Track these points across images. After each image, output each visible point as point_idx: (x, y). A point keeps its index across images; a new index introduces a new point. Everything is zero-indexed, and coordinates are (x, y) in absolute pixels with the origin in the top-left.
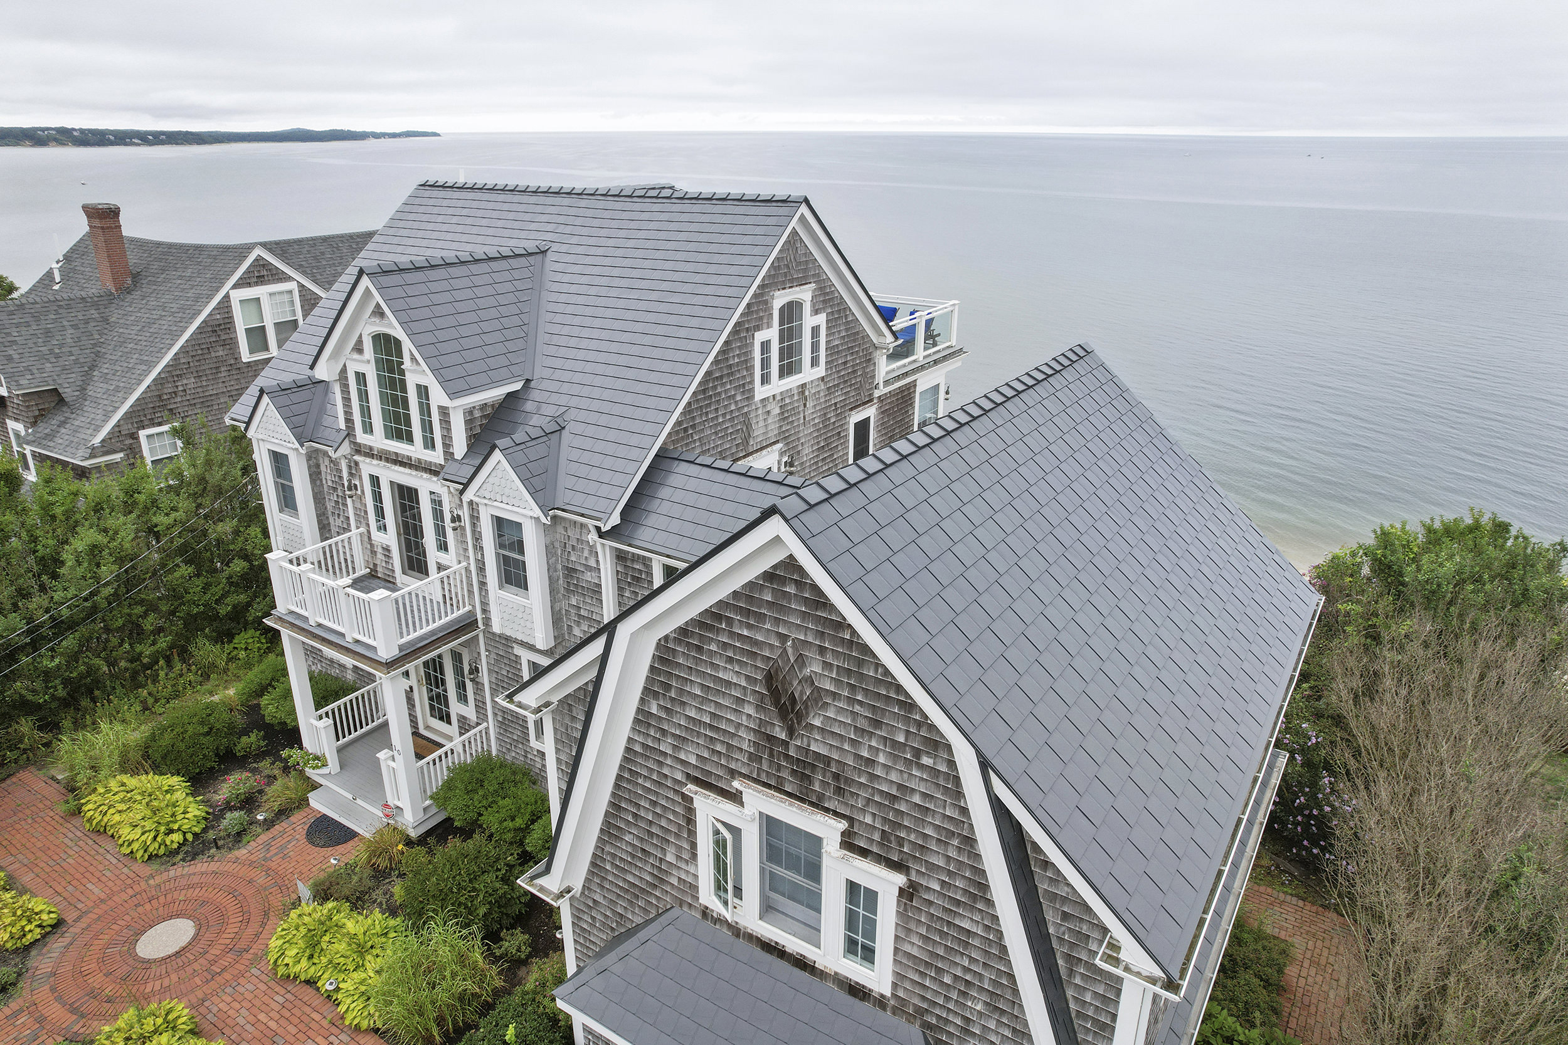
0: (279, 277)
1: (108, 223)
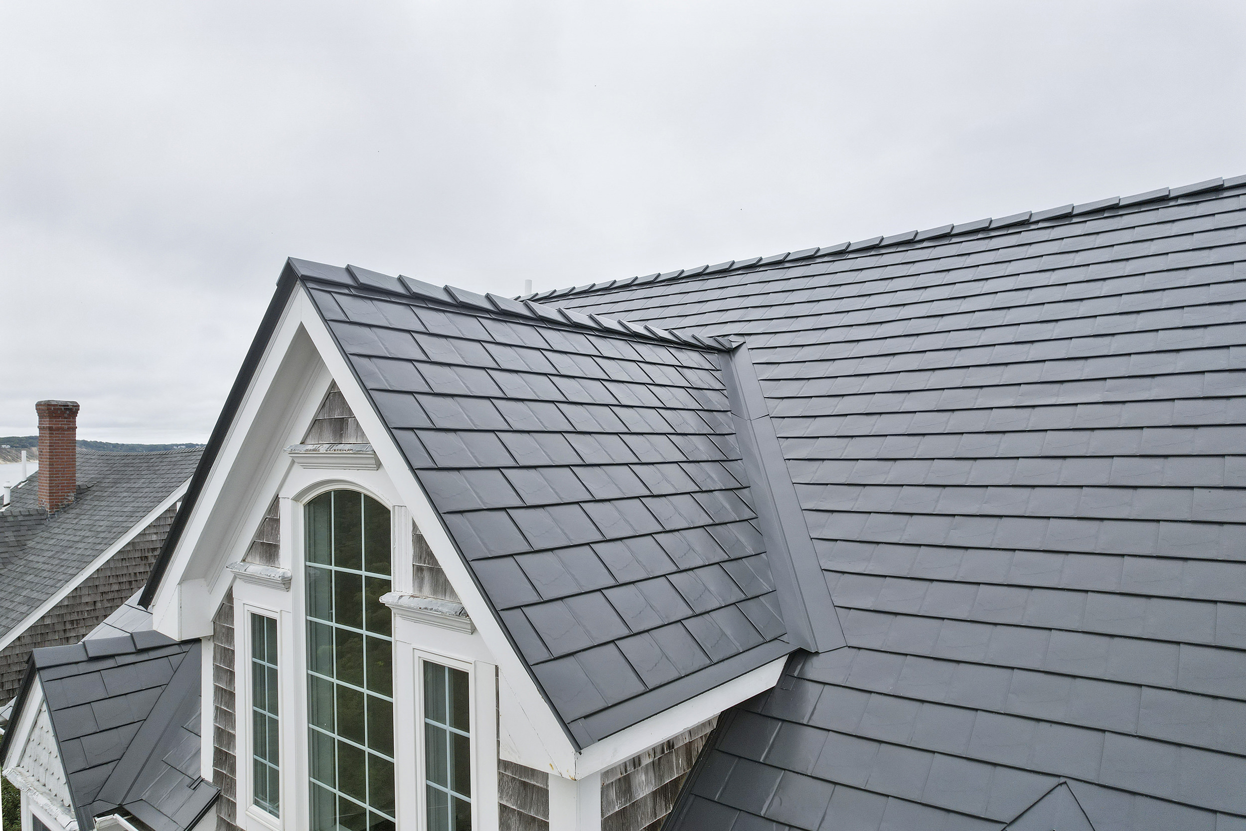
1: (62, 423)
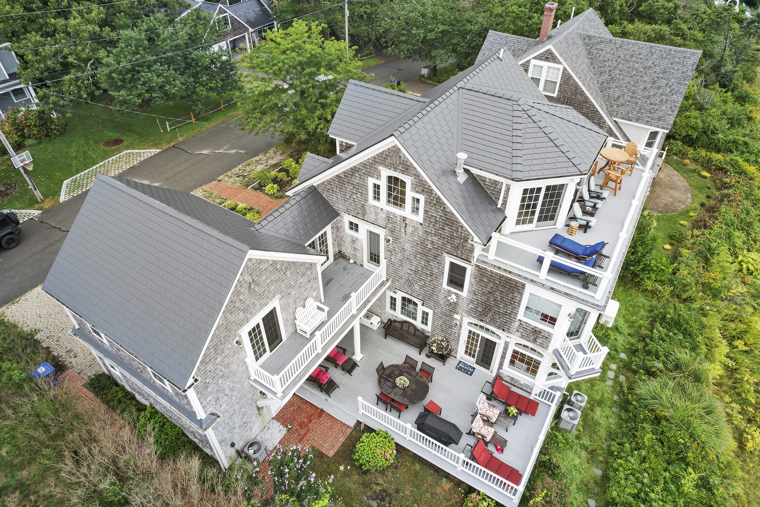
0: (555, 60)
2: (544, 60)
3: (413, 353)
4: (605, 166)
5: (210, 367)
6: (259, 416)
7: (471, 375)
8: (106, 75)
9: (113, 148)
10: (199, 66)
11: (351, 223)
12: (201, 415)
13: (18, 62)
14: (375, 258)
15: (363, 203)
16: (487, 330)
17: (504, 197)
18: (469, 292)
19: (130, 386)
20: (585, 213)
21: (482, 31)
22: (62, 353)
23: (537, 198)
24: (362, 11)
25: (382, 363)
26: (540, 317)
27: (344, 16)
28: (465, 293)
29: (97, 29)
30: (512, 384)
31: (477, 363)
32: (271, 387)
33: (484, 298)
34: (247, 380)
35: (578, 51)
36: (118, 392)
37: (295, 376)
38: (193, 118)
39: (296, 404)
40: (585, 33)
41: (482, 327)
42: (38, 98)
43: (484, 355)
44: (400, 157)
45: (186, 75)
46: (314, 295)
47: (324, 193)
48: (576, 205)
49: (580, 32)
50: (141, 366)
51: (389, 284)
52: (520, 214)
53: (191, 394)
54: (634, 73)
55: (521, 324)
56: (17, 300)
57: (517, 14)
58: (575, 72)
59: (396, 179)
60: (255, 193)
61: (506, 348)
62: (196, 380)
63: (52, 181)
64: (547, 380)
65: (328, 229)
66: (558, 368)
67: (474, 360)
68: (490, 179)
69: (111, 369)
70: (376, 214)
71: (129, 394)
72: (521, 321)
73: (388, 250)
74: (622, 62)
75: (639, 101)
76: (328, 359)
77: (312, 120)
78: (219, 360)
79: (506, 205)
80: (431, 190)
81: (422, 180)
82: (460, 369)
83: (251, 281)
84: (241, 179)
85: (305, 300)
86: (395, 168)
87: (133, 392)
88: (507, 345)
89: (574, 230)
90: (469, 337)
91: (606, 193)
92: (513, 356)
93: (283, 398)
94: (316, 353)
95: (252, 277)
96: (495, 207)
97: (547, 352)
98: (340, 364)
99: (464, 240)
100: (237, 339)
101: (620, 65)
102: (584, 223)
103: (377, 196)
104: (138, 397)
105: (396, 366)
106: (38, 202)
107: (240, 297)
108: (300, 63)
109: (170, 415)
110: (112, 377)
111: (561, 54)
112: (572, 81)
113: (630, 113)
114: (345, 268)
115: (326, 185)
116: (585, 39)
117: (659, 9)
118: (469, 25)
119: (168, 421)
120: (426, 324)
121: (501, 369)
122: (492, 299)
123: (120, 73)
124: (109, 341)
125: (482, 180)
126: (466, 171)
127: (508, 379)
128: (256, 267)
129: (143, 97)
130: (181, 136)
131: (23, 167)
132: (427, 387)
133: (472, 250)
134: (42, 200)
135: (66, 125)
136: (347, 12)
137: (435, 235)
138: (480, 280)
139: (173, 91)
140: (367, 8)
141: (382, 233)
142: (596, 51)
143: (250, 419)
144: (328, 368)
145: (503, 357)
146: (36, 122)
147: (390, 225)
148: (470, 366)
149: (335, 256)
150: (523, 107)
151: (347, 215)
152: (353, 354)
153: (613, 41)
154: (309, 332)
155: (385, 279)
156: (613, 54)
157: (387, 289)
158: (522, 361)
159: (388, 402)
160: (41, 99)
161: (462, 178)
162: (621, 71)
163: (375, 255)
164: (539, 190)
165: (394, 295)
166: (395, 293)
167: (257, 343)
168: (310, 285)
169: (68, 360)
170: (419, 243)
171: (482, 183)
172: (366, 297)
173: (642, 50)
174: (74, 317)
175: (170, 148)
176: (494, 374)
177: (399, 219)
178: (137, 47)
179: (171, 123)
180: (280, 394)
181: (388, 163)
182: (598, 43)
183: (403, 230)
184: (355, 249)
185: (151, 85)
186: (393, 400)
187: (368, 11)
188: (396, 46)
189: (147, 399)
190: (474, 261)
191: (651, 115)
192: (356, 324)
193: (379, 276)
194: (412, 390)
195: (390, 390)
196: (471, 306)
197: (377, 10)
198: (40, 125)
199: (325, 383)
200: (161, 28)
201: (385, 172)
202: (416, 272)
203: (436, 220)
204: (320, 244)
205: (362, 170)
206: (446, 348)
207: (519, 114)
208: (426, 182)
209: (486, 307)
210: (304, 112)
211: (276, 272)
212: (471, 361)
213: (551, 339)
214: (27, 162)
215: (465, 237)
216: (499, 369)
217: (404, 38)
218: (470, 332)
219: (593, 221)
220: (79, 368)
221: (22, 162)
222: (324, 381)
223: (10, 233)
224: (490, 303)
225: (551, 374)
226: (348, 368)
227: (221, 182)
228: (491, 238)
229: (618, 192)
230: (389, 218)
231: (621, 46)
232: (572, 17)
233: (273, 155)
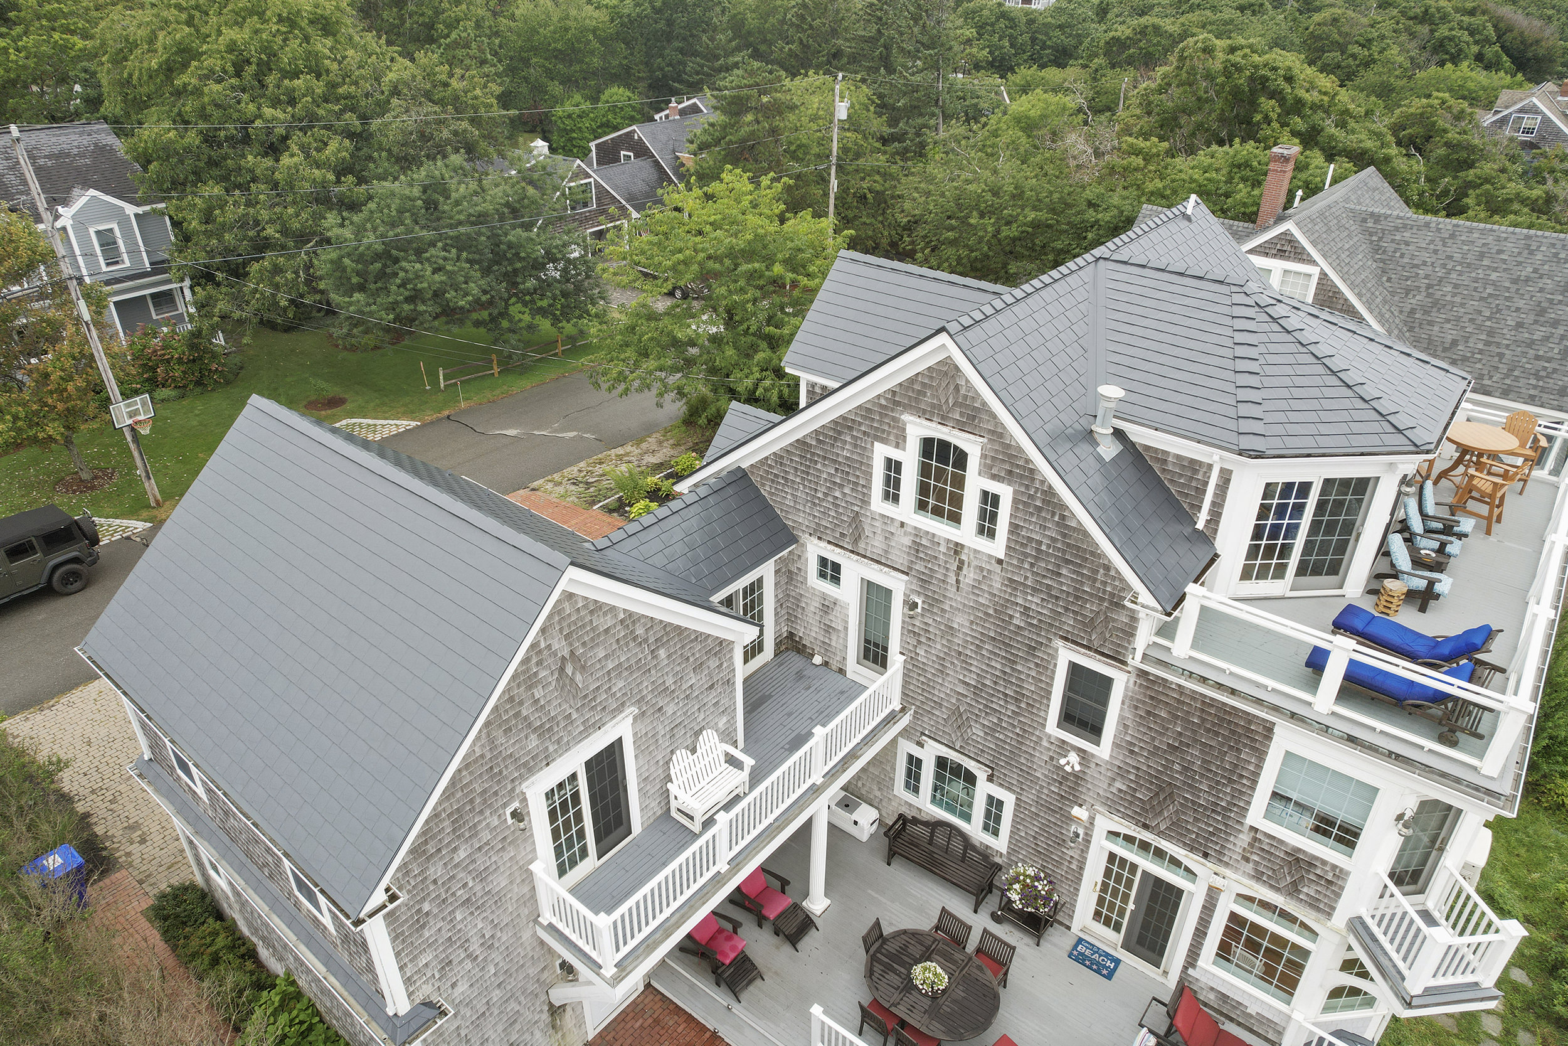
0: (1299, 255)
2: (1274, 256)
3: (960, 907)
4: (1454, 467)
5: (436, 870)
6: (551, 1031)
7: (1109, 977)
8: (332, 262)
9: (323, 412)
10: (521, 259)
11: (823, 561)
12: (398, 1003)
13: (173, 238)
14: (876, 654)
15: (856, 509)
16: (1159, 854)
17: (1213, 504)
18: (1116, 745)
19: (246, 919)
20: (1418, 562)
21: (1121, 225)
22: (116, 831)
23: (1299, 509)
24: (865, 186)
25: (877, 924)
26: (1311, 822)
27: (826, 195)
28: (1104, 750)
29: (331, 177)
30: (1221, 1014)
31: (1126, 946)
32: (587, 949)
33: (1156, 764)
34: (531, 924)
35: (1352, 243)
36: (218, 934)
37: (654, 925)
38: (495, 367)
39: (649, 1013)
40: (1364, 209)
41: (1144, 846)
42: (195, 303)
43: (1145, 926)
44: (957, 388)
45: (492, 276)
46: (720, 725)
47: (763, 485)
48: (1397, 543)
49: (1353, 207)
50: (270, 859)
51: (906, 720)
52: (1253, 552)
53: (376, 933)
54: (1488, 291)
55: (1255, 839)
56: (51, 703)
57: (1200, 186)
58: (1349, 282)
59: (944, 445)
60: (607, 518)
61: (1209, 908)
62: (393, 898)
63: (188, 467)
64: (1326, 1009)
65: (767, 571)
66: (1364, 975)
67: (1118, 938)
68: (1178, 457)
69: (212, 873)
70: (889, 536)
71: (244, 944)
72: (1256, 830)
73: (909, 631)
74: (1458, 268)
75: (1507, 352)
76: (738, 898)
77: (746, 371)
78: (462, 854)
79: (1217, 523)
80: (1032, 471)
81: (1009, 446)
82: (1080, 959)
83: (566, 653)
84: (581, 488)
85: (698, 733)
86: (943, 417)
87: (254, 939)
88: (1213, 895)
89: (1395, 601)
90: (1108, 873)
91: (1466, 524)
92: (1229, 932)
93: (616, 980)
94: (713, 871)
95: (571, 645)
96: (1187, 531)
97: (1329, 924)
98: (772, 917)
99: (1111, 602)
100: (516, 805)
101: (1454, 275)
102: (1421, 584)
103: (892, 494)
104: (264, 953)
105: (914, 934)
106: (149, 507)
107: (535, 691)
108: (731, 254)
109: (328, 1004)
110: (213, 896)
111: (1314, 243)
112: (1341, 301)
113: (1486, 377)
114: (800, 676)
115: (770, 466)
116: (1364, 220)
117: (1510, 200)
118: (1091, 211)
119: (321, 1021)
120: (996, 833)
121: (1194, 966)
122: (1177, 767)
123: (360, 259)
124: (209, 791)
125: (1157, 460)
126: (1119, 434)
127: (1211, 997)
128: (582, 618)
129: (398, 310)
130: (466, 399)
131: (132, 429)
132: (996, 998)
133: (1129, 632)
134: (158, 502)
135: (241, 368)
136: (834, 183)
137: (1034, 589)
138: (1149, 713)
139: (461, 303)
140: (875, 182)
141: (897, 585)
142: (1394, 245)
143: (527, 1036)
144: (740, 925)
145: (1200, 933)
146: (184, 353)
147: (919, 566)
148: (1107, 955)
149: (778, 644)
150: (1256, 298)
151: (816, 541)
152: (806, 895)
153: (1433, 225)
154: (699, 820)
155: (898, 708)
156: (1436, 252)
157: (900, 734)
158: (1253, 946)
159: (889, 1027)
160: (201, 306)
161: (1109, 449)
162: (1456, 286)
163: (876, 645)
164: (1305, 488)
165: (917, 752)
166: (920, 744)
167: (567, 825)
168: (712, 697)
169: (122, 846)
170: (991, 612)
171: (1156, 467)
172: (850, 746)
173: (1504, 243)
174: (143, 726)
175: (439, 420)
176: (1172, 982)
177: (943, 549)
178: (401, 211)
179: (448, 371)
180: (609, 971)
181: (927, 403)
182: (1397, 229)
183: (952, 579)
184: (828, 629)
185: (419, 286)
186: (903, 1024)
187: (878, 187)
188: (933, 250)
189: (281, 959)
190: (1135, 661)
191: (1541, 383)
192: (821, 811)
193: (880, 698)
194: (954, 1001)
195: (896, 997)
196: (1118, 785)
197: (895, 187)
198: (189, 361)
199: (728, 962)
200: (456, 180)
201: (917, 429)
202: (977, 690)
203: (1039, 550)
204: (745, 605)
205: (860, 424)
206: (1047, 898)
207: (1250, 312)
208: (1020, 449)
209: (1162, 789)
210: (730, 352)
211: (632, 644)
212: (1109, 939)
213: (1342, 888)
214: (141, 418)
215: (1112, 595)
216: (1185, 968)
217: (951, 235)
218: (1112, 857)
219: (1445, 584)
220: (144, 868)
221: (131, 417)
222: (726, 956)
223: (75, 560)
224: (1172, 777)
225: (1336, 993)
226: (791, 929)
227: (537, 493)
228: (1183, 598)
229: (1495, 527)
230: (920, 546)
231: (1452, 236)
232: (1327, 187)
233: (654, 447)
